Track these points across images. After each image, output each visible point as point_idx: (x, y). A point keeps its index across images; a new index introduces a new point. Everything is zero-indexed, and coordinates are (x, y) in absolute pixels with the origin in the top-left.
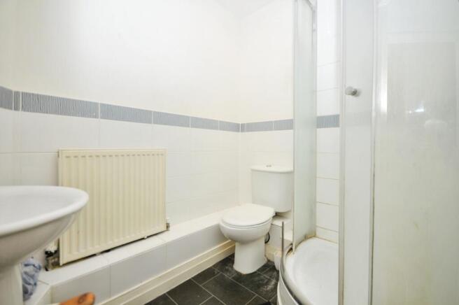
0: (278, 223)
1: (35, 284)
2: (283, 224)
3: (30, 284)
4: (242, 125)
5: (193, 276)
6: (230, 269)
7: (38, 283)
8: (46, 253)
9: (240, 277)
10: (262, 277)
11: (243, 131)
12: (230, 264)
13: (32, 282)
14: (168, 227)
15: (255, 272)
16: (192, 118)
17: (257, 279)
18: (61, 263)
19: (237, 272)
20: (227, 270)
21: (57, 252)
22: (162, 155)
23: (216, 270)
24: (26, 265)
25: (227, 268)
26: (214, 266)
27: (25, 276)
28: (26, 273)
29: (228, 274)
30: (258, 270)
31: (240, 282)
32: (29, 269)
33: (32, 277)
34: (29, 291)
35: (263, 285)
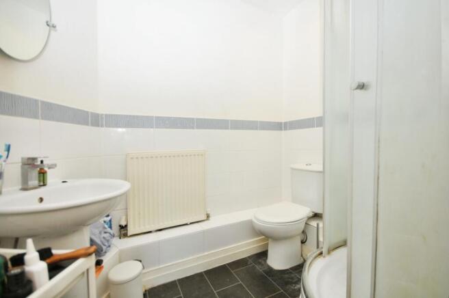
0: (314, 223)
1: (109, 246)
2: (318, 225)
3: (105, 245)
4: (285, 123)
5: (227, 262)
6: (263, 262)
7: (112, 246)
8: (120, 226)
9: (270, 271)
10: (293, 275)
11: (285, 129)
12: (265, 258)
13: (106, 244)
14: (208, 216)
15: (287, 270)
16: (231, 121)
17: (287, 276)
18: (129, 235)
19: (268, 266)
20: (260, 263)
21: (126, 226)
22: (202, 155)
23: (250, 261)
24: (105, 233)
25: (260, 261)
26: (249, 257)
27: (103, 240)
28: (104, 238)
29: (260, 266)
30: (291, 269)
31: (269, 276)
32: (106, 235)
33: (108, 241)
34: (104, 251)
35: (292, 283)
